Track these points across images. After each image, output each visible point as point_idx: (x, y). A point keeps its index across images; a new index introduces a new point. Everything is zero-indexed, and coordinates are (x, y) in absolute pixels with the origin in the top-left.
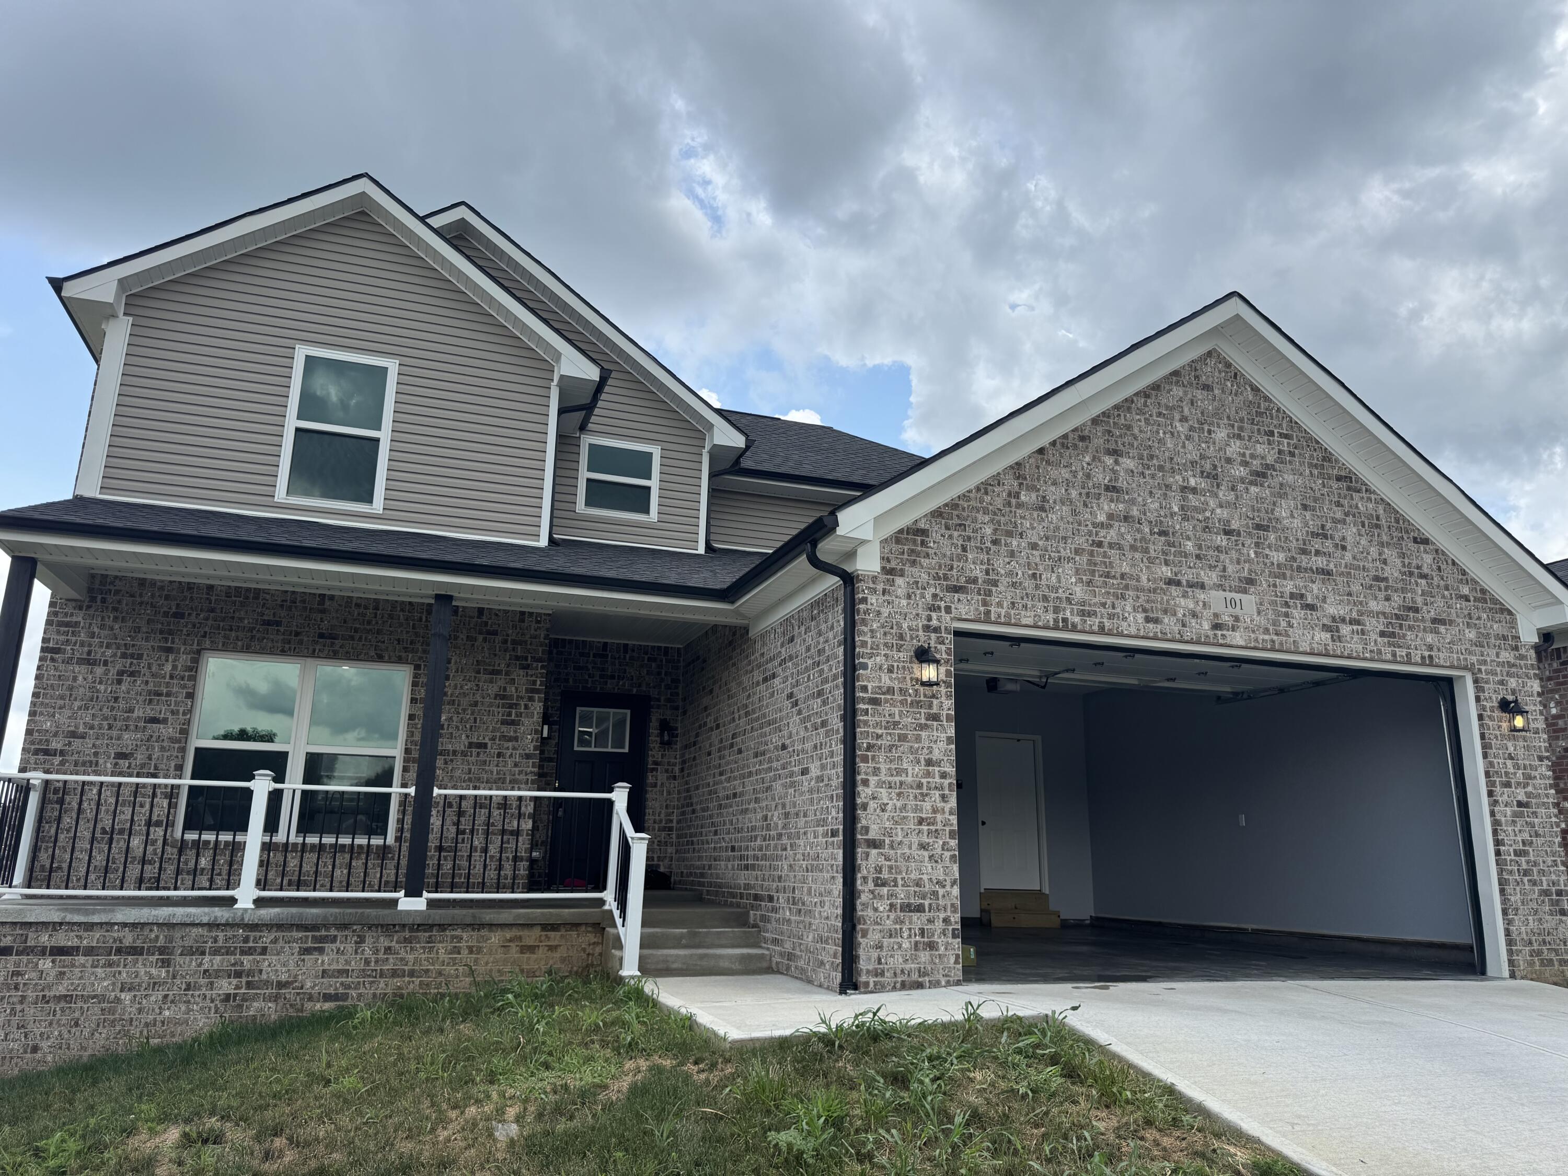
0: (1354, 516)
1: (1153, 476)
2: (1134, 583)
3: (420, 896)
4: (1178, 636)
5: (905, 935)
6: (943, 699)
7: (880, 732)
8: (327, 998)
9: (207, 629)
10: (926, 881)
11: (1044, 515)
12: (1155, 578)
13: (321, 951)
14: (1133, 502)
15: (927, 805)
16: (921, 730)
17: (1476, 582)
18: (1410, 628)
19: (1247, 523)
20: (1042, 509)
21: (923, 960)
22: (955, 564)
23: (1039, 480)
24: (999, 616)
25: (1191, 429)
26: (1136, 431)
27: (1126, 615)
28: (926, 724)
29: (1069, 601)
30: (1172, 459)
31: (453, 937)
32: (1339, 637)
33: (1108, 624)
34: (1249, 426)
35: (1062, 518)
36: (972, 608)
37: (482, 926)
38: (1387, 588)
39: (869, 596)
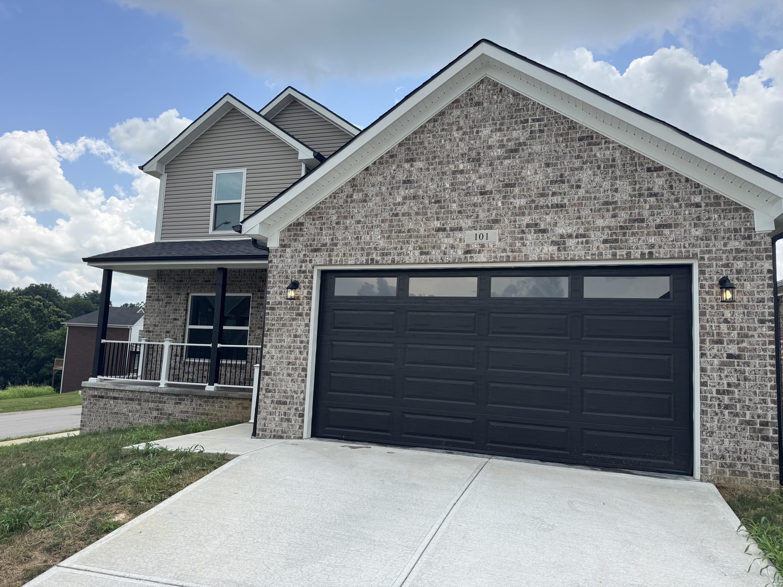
1: (434, 169)
2: (416, 233)
4: (440, 261)
5: (277, 414)
6: (305, 305)
7: (274, 323)
10: (289, 391)
11: (366, 204)
12: (429, 229)
14: (420, 187)
15: (293, 356)
16: (293, 321)
19: (499, 185)
20: (365, 201)
21: (284, 426)
22: (316, 238)
23: (364, 186)
24: (337, 262)
25: (465, 133)
26: (426, 144)
27: (409, 252)
28: (295, 318)
29: (375, 249)
30: (448, 155)
32: (565, 248)
33: (397, 258)
34: (509, 121)
35: (376, 204)
36: (323, 259)
37: (229, 398)
39: (273, 259)
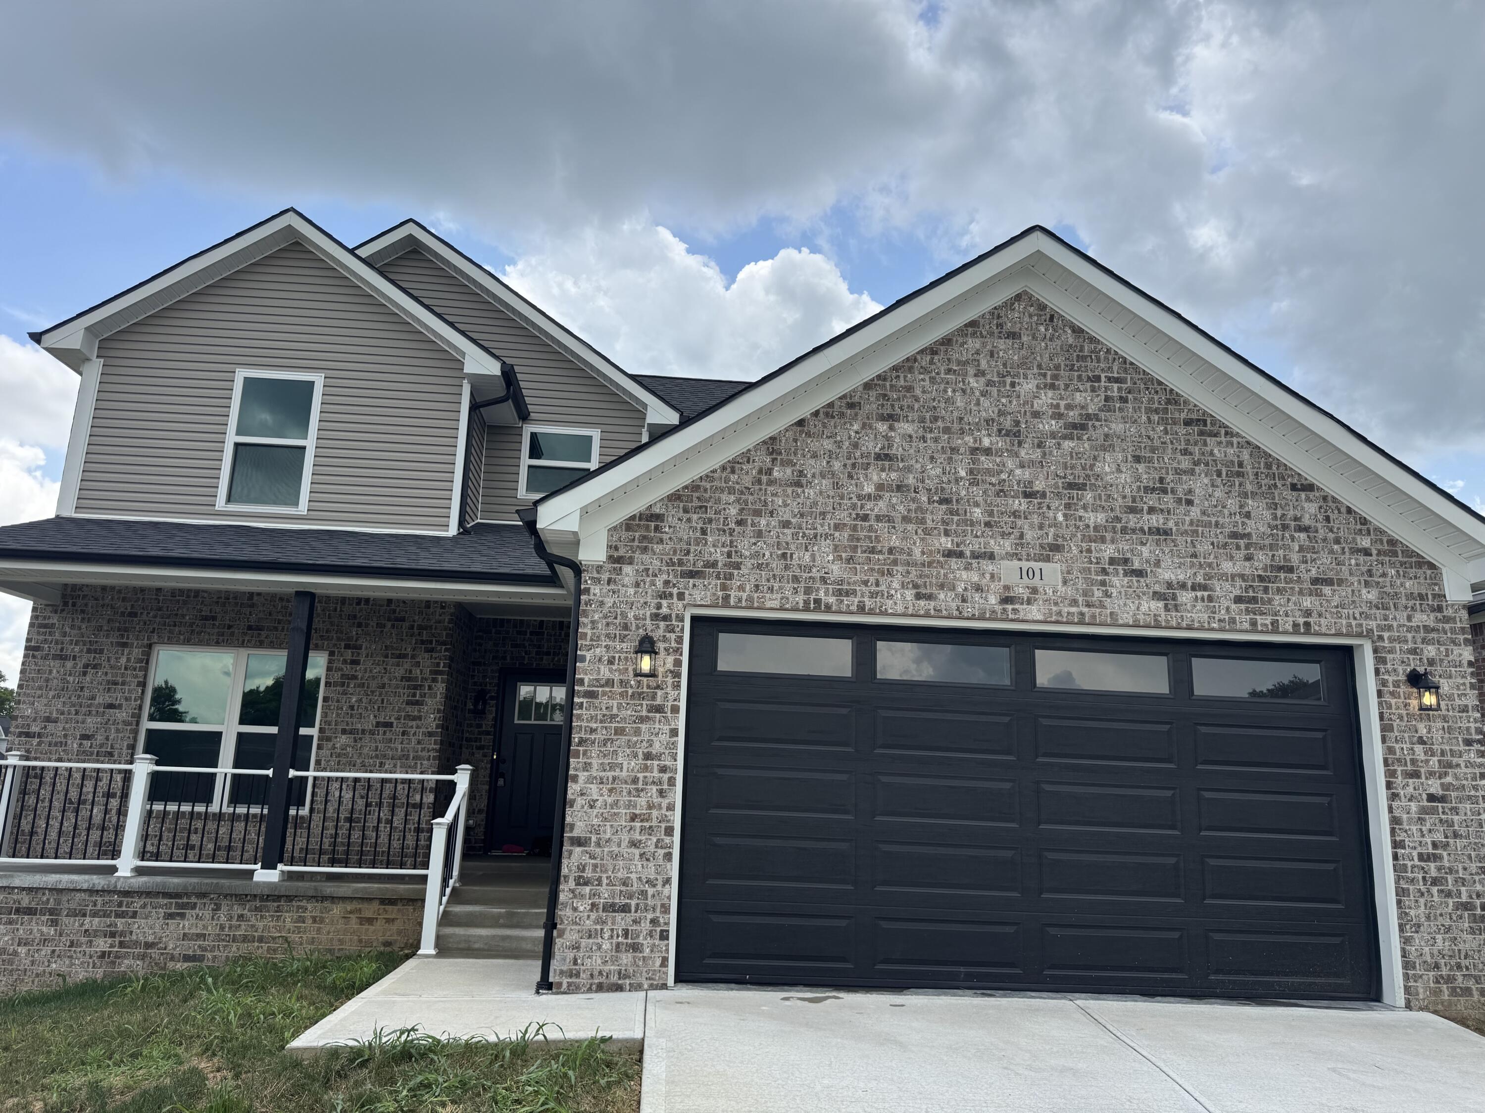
0: (1207, 464)
1: (936, 440)
2: (905, 557)
3: (275, 868)
4: (955, 613)
5: (606, 936)
6: (669, 690)
7: (594, 726)
8: (187, 958)
9: (155, 626)
10: (635, 880)
11: (799, 490)
12: (931, 551)
13: (182, 916)
14: (909, 469)
15: (642, 801)
16: (641, 723)
17: (1383, 532)
18: (1279, 591)
19: (1056, 483)
20: (798, 484)
21: (625, 961)
22: (692, 548)
23: (795, 454)
24: (740, 601)
25: (989, 383)
26: (918, 392)
27: (893, 592)
28: (647, 717)
29: (824, 580)
30: (961, 419)
31: (299, 907)
32: (1176, 606)
33: (868, 603)
34: (1067, 374)
35: (821, 493)
36: (709, 593)
37: (324, 898)
38: (1247, 547)
39: (592, 587)
